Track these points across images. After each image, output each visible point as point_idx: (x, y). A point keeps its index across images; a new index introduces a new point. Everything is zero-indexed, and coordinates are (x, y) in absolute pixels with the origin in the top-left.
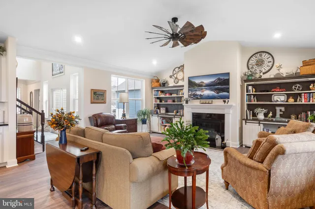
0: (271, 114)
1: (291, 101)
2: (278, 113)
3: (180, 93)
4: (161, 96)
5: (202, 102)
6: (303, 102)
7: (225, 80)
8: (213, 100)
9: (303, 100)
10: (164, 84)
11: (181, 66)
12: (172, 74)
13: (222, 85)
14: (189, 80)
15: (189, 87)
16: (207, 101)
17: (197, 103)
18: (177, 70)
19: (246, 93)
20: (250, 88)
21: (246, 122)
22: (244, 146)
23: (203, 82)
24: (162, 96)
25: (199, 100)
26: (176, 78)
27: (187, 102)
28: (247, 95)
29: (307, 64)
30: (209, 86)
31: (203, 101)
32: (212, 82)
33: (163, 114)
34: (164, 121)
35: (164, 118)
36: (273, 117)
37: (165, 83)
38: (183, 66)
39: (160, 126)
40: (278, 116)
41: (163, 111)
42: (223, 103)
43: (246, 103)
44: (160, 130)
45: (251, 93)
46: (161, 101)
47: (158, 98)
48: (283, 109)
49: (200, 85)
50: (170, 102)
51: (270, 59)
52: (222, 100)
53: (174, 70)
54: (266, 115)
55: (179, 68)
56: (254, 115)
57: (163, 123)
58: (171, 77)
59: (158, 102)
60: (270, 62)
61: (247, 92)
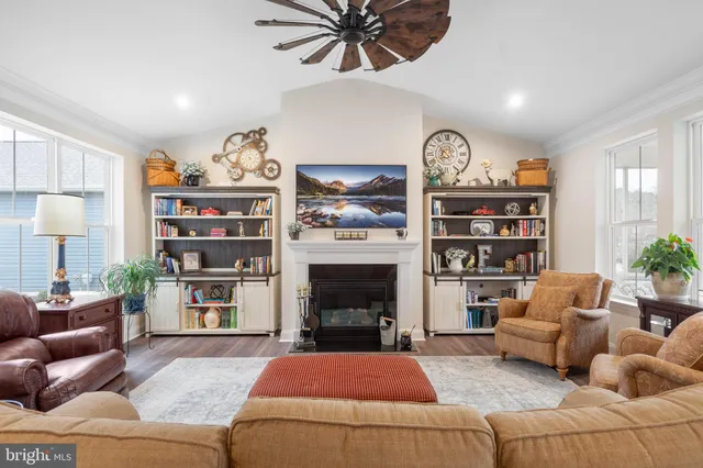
0: (472, 261)
1: (505, 234)
2: (482, 257)
3: (258, 209)
4: (184, 217)
5: (339, 235)
6: (521, 237)
7: (396, 182)
8: (369, 230)
9: (521, 234)
10: (193, 180)
11: (254, 132)
12: (220, 151)
13: (388, 194)
14: (298, 173)
15: (298, 194)
16: (355, 232)
17: (325, 237)
18: (238, 139)
19: (431, 216)
20: (438, 204)
21: (436, 280)
22: (432, 335)
23: (341, 184)
24: (189, 215)
25: (333, 230)
26: (236, 165)
27: (295, 235)
28: (433, 219)
29: (528, 166)
30: (359, 194)
31: (341, 232)
32: (365, 185)
33: (191, 273)
34: (199, 294)
35: (196, 285)
36: (476, 265)
37: (198, 176)
38: (262, 132)
39: (184, 310)
40: (481, 263)
41: (191, 262)
42: (395, 239)
43: (431, 237)
44: (184, 324)
45: (440, 216)
46: (181, 233)
47: (171, 222)
48: (488, 248)
49: (331, 191)
50: (218, 235)
51: (464, 149)
52: (394, 231)
53: (229, 140)
54: (465, 262)
55: (246, 136)
56: (445, 263)
57: (195, 300)
58: (216, 159)
59: (174, 235)
60: (464, 154)
61: (433, 214)
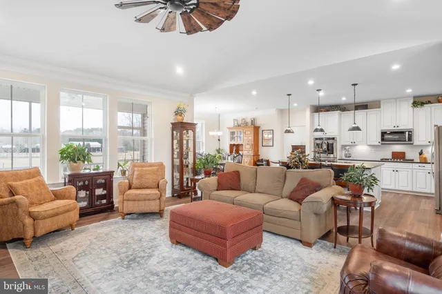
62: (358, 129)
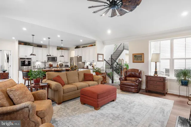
62: (63, 56)
